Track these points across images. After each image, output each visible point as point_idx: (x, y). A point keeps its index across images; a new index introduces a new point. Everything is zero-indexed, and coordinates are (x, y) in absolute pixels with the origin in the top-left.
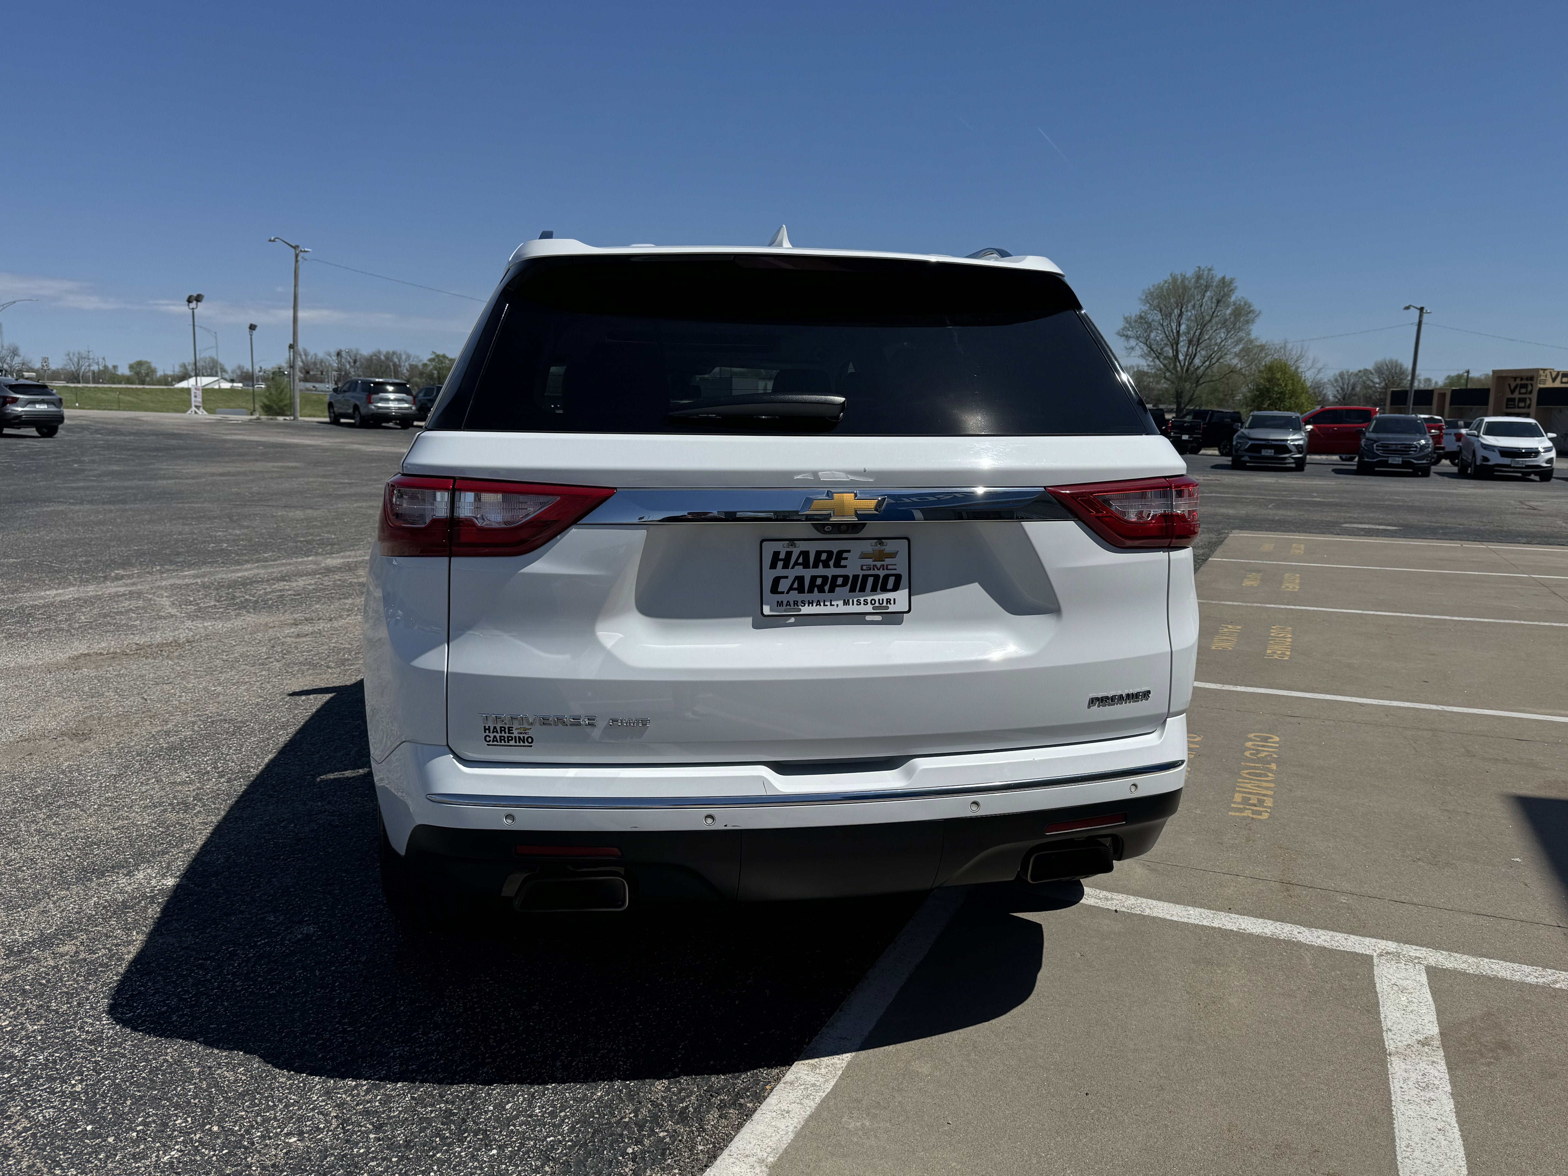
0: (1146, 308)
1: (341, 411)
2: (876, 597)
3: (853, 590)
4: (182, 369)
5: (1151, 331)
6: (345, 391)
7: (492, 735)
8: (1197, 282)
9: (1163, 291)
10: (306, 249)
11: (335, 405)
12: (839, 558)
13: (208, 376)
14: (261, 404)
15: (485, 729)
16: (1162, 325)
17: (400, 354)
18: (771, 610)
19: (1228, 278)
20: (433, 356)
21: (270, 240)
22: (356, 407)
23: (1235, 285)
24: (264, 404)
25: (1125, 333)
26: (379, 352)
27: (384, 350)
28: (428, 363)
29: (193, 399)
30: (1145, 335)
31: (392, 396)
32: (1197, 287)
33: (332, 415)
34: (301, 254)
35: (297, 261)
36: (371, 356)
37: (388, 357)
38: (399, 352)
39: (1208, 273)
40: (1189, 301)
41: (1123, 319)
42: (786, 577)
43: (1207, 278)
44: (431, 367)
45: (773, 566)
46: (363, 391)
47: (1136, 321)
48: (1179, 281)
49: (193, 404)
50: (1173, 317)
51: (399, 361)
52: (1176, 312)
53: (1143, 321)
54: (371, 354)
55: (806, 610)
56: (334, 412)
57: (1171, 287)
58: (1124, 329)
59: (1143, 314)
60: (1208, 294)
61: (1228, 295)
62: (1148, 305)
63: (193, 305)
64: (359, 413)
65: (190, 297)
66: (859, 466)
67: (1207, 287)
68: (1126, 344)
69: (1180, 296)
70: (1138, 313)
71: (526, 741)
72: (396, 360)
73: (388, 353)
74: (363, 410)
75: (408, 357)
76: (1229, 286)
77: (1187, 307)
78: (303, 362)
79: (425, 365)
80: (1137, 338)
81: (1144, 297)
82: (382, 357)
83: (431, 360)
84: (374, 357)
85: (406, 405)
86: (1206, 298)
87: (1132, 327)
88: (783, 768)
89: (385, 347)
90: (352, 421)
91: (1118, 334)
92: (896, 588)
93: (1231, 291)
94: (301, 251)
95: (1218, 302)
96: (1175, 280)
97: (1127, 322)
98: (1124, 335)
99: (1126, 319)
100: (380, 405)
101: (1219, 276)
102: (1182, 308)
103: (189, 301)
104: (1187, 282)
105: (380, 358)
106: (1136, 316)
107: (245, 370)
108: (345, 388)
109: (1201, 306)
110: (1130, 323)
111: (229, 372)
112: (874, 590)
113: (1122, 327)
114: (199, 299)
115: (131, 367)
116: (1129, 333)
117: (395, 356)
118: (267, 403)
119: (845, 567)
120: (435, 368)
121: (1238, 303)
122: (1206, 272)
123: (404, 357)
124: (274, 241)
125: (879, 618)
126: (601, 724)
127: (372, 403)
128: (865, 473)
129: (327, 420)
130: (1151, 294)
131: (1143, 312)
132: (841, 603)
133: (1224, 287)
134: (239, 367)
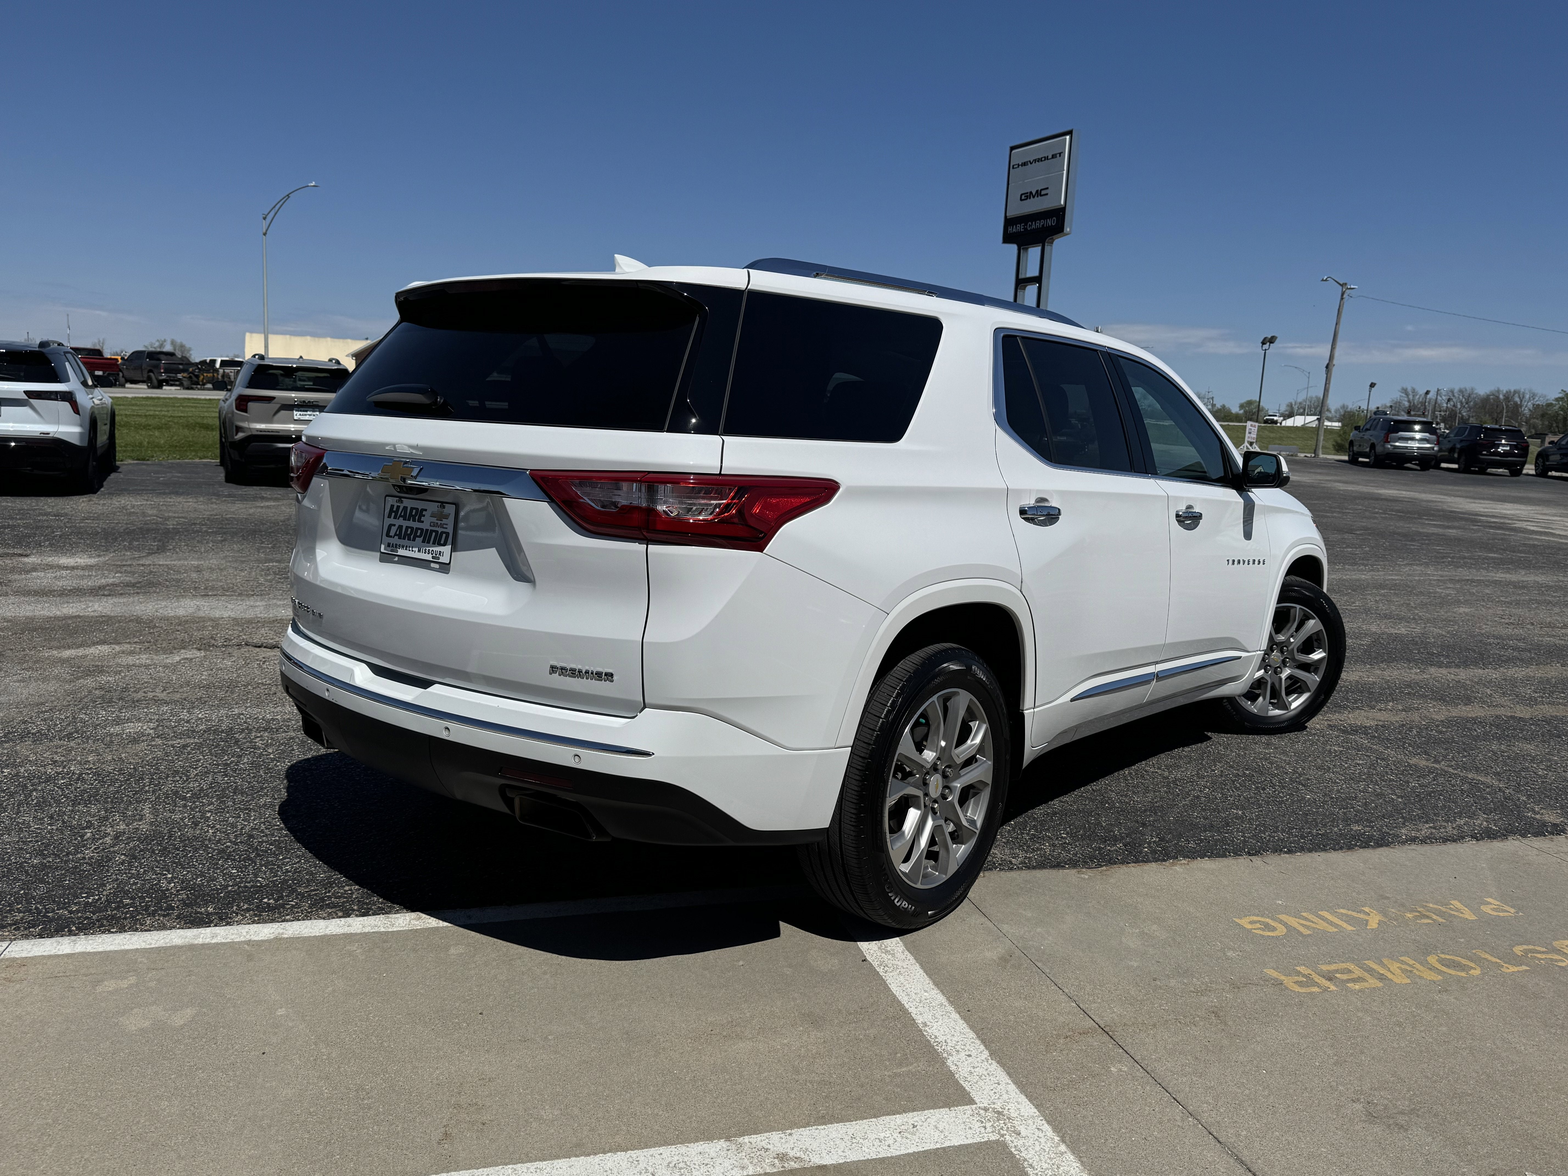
1: (1361, 449)
2: (434, 549)
3: (424, 541)
4: (1289, 408)
6: (1367, 430)
10: (1352, 287)
11: (1355, 443)
12: (419, 515)
13: (1311, 415)
14: (1334, 443)
17: (1524, 393)
18: (385, 549)
20: (1560, 395)
21: (1323, 280)
22: (1373, 446)
24: (1336, 442)
26: (1498, 391)
27: (1504, 388)
28: (1554, 402)
29: (1247, 435)
31: (1418, 436)
33: (1351, 453)
34: (1348, 291)
35: (1342, 299)
36: (1488, 396)
37: (1508, 397)
38: (1522, 390)
42: (394, 525)
44: (1557, 406)
45: (389, 517)
46: (1382, 429)
49: (1246, 439)
51: (1521, 401)
54: (1488, 393)
55: (401, 552)
56: (1353, 451)
63: (1266, 346)
64: (1375, 452)
65: (1265, 338)
66: (414, 442)
72: (1517, 399)
73: (1508, 392)
74: (1379, 449)
75: (1534, 395)
78: (1409, 401)
79: (1549, 405)
82: (1501, 397)
83: (1557, 400)
84: (1492, 397)
85: (1428, 445)
89: (1505, 386)
90: (1367, 460)
92: (444, 545)
94: (1348, 288)
100: (1397, 444)
103: (1263, 343)
105: (1498, 397)
107: (1349, 410)
108: (1368, 426)
111: (1333, 411)
112: (434, 543)
114: (1272, 340)
115: (1242, 406)
117: (1517, 395)
118: (1339, 441)
119: (423, 522)
120: (1561, 408)
123: (1527, 396)
124: (1326, 280)
125: (437, 566)
127: (1389, 442)
128: (416, 447)
129: (1346, 458)
132: (417, 550)
134: (1343, 407)
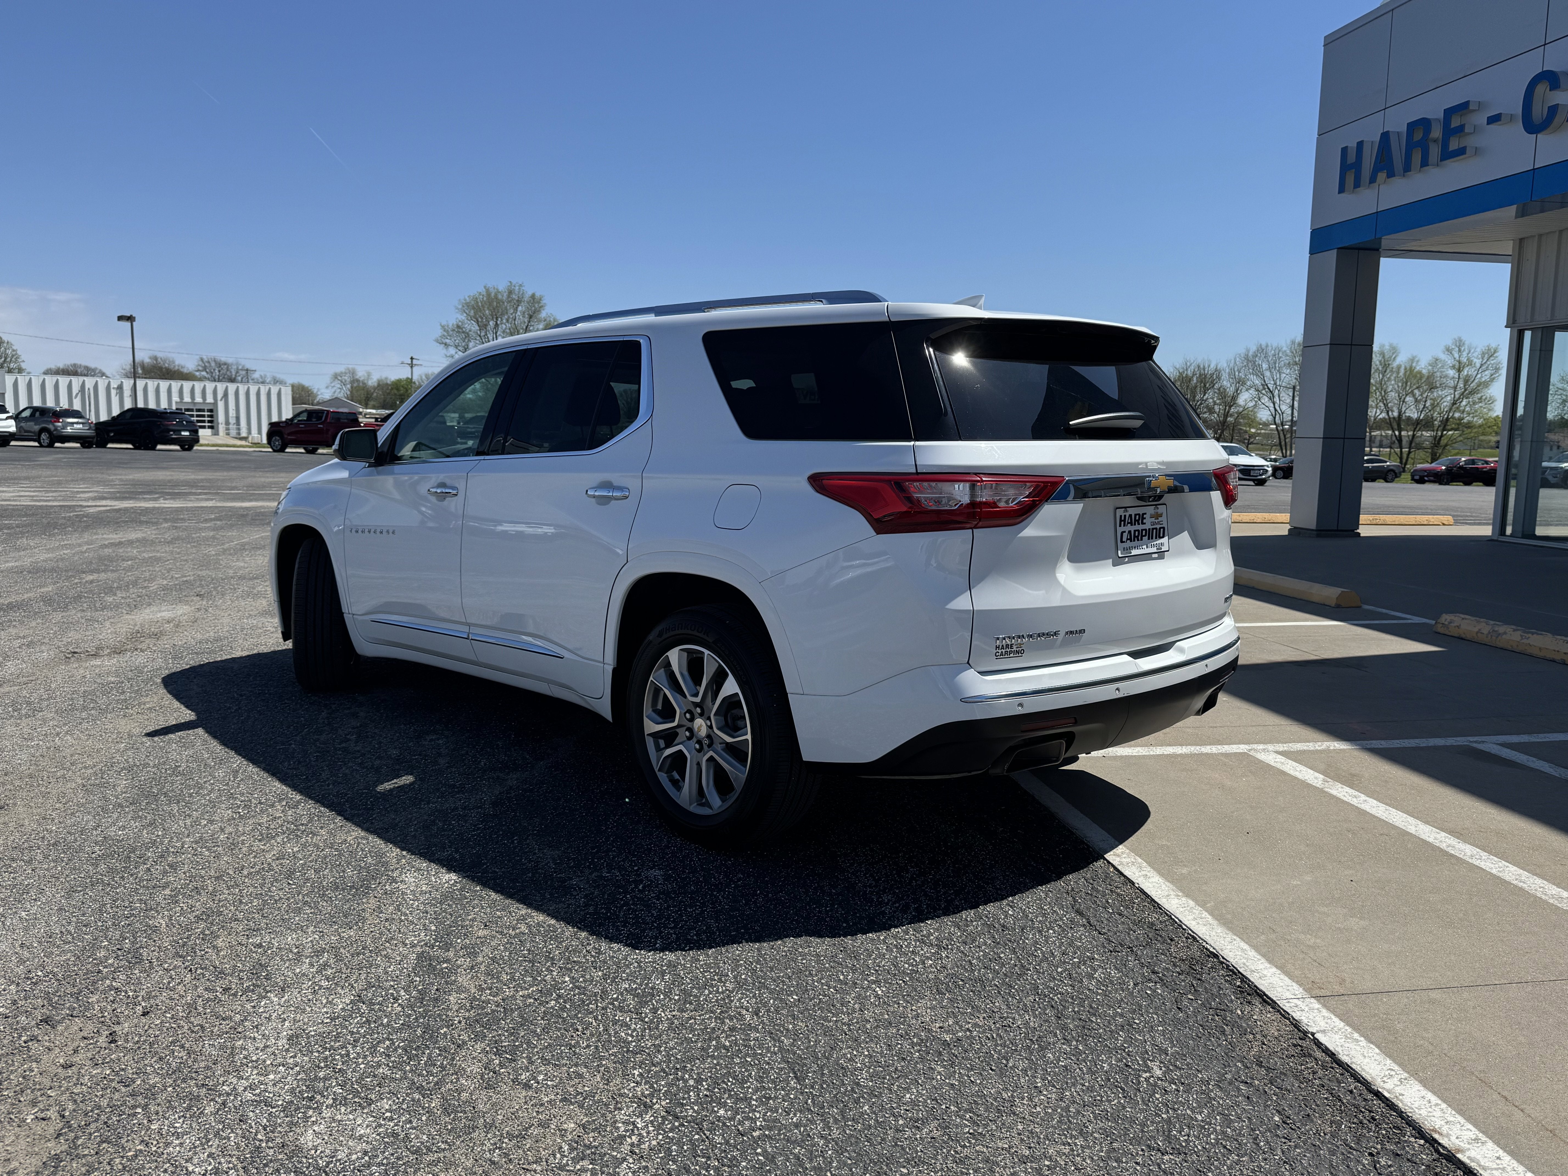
0: (463, 317)
2: (1157, 542)
3: (1148, 539)
5: (469, 341)
7: (1000, 651)
8: (509, 297)
9: (477, 302)
12: (1142, 518)
15: (997, 647)
16: (480, 336)
18: (1121, 554)
19: (538, 295)
23: (544, 302)
25: (444, 341)
30: (463, 344)
32: (510, 302)
39: (519, 289)
40: (502, 314)
41: (440, 327)
42: (1125, 532)
43: (519, 292)
45: (1120, 525)
47: (453, 330)
48: (493, 295)
50: (489, 328)
52: (492, 323)
53: (460, 330)
55: (1134, 552)
57: (485, 299)
58: (443, 336)
59: (460, 323)
60: (520, 308)
61: (537, 311)
62: (465, 315)
67: (519, 302)
68: (445, 351)
69: (494, 309)
70: (455, 323)
71: (1020, 652)
76: (539, 302)
77: (502, 320)
80: (456, 347)
81: (460, 307)
86: (519, 313)
87: (450, 336)
88: (1136, 655)
91: (437, 341)
92: (1163, 537)
93: (540, 307)
95: (531, 317)
96: (489, 294)
97: (445, 331)
98: (443, 343)
99: (443, 327)
101: (530, 293)
102: (497, 320)
104: (500, 297)
106: (453, 325)
109: (515, 320)
110: (447, 332)
112: (1156, 538)
113: (440, 334)
116: (448, 341)
119: (1145, 524)
121: (548, 319)
122: (517, 288)
125: (1159, 555)
126: (1062, 634)
130: (468, 304)
131: (460, 321)
132: (1145, 547)
133: (534, 302)
